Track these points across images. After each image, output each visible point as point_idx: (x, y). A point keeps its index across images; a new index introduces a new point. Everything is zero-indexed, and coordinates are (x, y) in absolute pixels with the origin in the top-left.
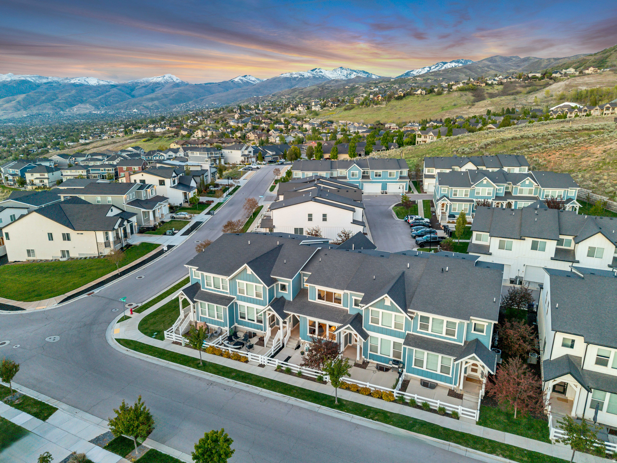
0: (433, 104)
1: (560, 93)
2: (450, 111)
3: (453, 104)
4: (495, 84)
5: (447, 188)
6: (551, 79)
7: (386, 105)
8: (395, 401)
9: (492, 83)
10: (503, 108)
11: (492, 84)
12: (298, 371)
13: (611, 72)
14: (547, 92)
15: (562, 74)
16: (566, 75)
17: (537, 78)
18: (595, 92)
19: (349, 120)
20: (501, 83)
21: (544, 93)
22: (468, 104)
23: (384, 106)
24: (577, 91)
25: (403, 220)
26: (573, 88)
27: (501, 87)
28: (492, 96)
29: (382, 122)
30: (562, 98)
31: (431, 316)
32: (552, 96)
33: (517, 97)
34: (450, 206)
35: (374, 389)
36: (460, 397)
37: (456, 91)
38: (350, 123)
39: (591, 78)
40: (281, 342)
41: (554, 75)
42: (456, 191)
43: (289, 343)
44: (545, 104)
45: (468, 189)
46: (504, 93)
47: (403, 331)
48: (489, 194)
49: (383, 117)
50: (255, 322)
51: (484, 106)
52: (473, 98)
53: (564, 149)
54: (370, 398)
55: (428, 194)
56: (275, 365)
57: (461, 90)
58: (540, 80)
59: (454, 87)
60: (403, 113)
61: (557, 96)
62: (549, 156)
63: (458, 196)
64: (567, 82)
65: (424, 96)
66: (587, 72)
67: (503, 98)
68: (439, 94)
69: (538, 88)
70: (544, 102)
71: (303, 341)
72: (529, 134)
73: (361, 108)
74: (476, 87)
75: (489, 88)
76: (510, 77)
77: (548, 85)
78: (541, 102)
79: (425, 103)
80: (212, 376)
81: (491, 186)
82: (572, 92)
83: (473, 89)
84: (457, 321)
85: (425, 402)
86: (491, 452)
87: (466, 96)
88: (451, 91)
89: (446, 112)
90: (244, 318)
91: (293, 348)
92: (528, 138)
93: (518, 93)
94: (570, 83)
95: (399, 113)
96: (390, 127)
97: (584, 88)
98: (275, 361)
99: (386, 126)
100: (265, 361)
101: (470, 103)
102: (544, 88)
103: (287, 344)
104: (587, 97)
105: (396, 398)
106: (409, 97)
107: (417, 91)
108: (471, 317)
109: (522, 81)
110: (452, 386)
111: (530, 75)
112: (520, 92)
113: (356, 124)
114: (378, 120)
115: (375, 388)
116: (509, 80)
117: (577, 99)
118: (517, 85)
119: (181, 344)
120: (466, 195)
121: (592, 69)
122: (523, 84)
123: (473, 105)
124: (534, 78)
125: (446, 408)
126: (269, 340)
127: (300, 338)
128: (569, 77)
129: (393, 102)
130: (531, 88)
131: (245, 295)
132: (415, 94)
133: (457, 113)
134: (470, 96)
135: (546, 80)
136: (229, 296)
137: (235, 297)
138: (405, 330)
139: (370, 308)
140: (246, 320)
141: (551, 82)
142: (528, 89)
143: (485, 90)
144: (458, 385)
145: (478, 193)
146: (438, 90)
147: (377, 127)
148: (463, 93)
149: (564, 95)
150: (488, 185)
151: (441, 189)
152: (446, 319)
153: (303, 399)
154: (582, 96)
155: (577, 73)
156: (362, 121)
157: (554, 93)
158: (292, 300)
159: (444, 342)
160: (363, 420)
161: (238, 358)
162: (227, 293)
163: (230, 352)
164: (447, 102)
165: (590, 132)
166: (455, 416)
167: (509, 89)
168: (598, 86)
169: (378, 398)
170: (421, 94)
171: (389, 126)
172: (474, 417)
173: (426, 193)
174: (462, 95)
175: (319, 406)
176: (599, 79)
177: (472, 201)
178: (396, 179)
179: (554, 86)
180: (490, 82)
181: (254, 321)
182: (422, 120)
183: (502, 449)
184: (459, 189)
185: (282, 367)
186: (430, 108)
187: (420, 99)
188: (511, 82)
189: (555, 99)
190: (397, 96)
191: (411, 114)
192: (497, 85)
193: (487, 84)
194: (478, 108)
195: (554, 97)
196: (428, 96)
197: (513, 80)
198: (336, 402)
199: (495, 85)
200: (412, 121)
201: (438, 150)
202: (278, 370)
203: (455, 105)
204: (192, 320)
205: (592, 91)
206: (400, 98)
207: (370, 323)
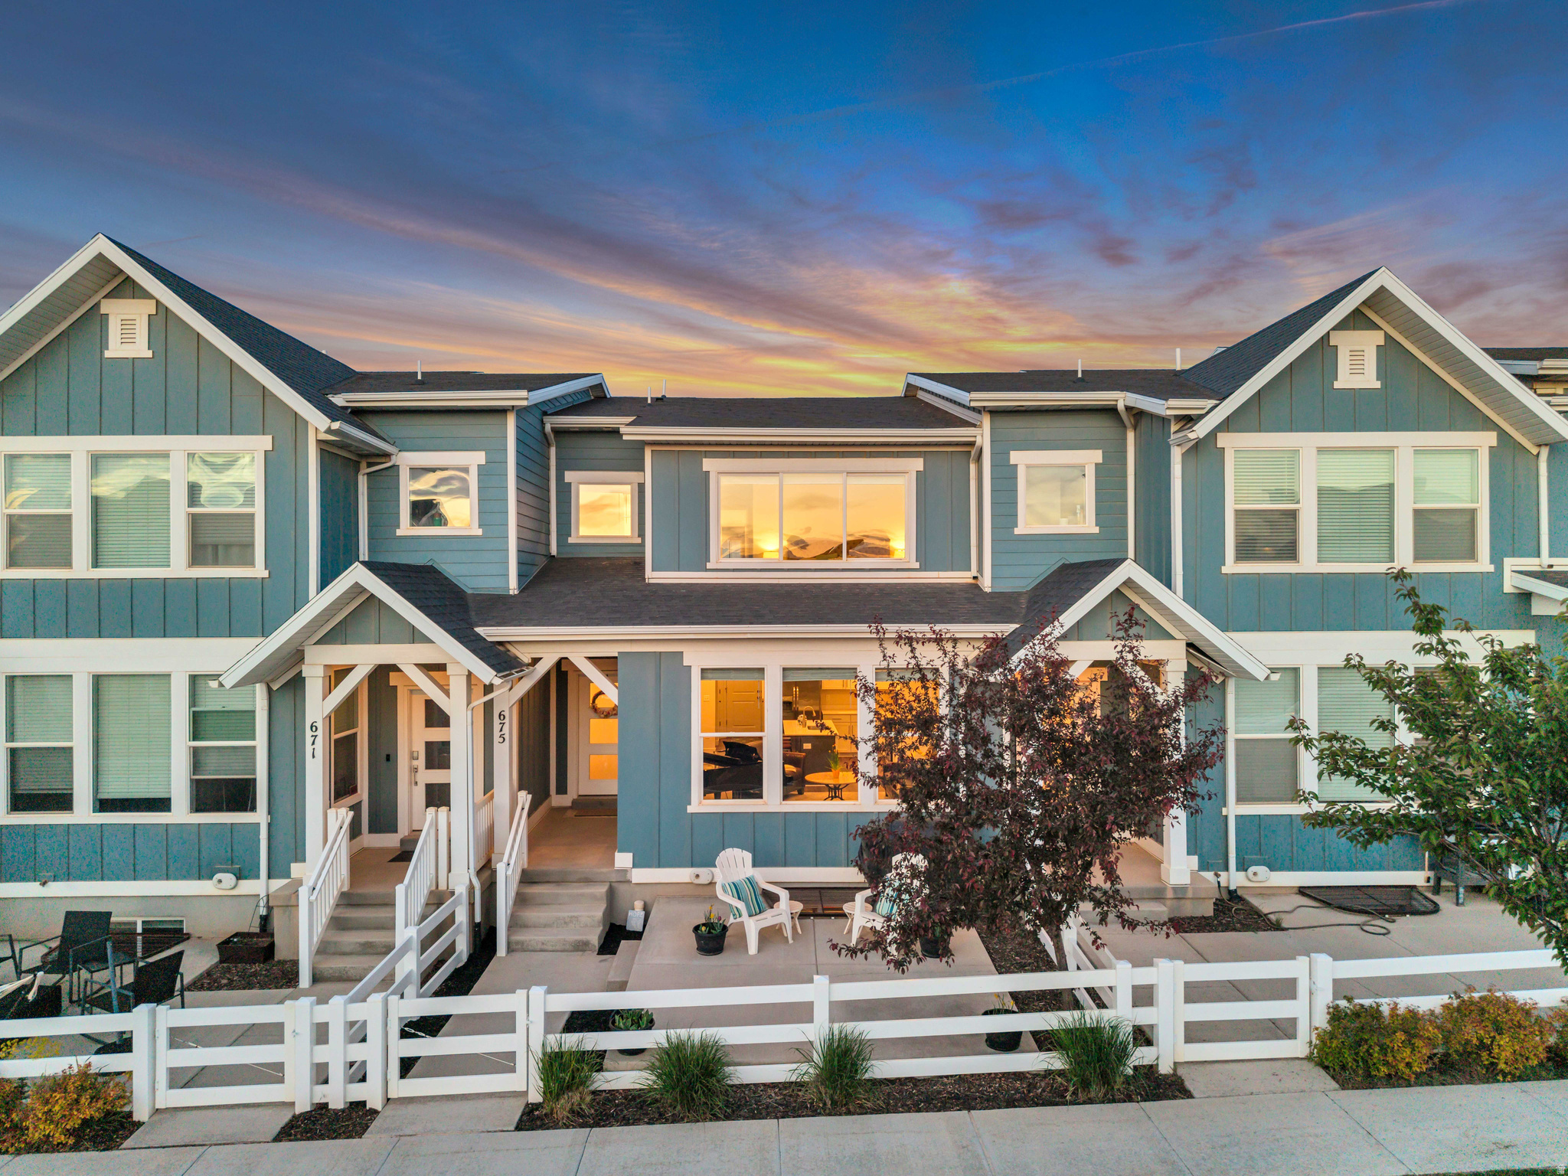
12: (800, 1051)
40: (462, 917)
43: (531, 915)
47: (1483, 564)
50: (181, 813)
56: (504, 1062)
71: (640, 875)
90: (58, 799)
91: (581, 947)
98: (504, 1023)
100: (369, 1053)
103: (514, 924)
126: (337, 923)
127: (623, 859)
131: (81, 568)
138: (1497, 559)
139: (1224, 440)
140: (80, 815)
158: (513, 586)
181: (162, 804)
185: (597, 1060)
202: (562, 1107)
207: (1231, 566)
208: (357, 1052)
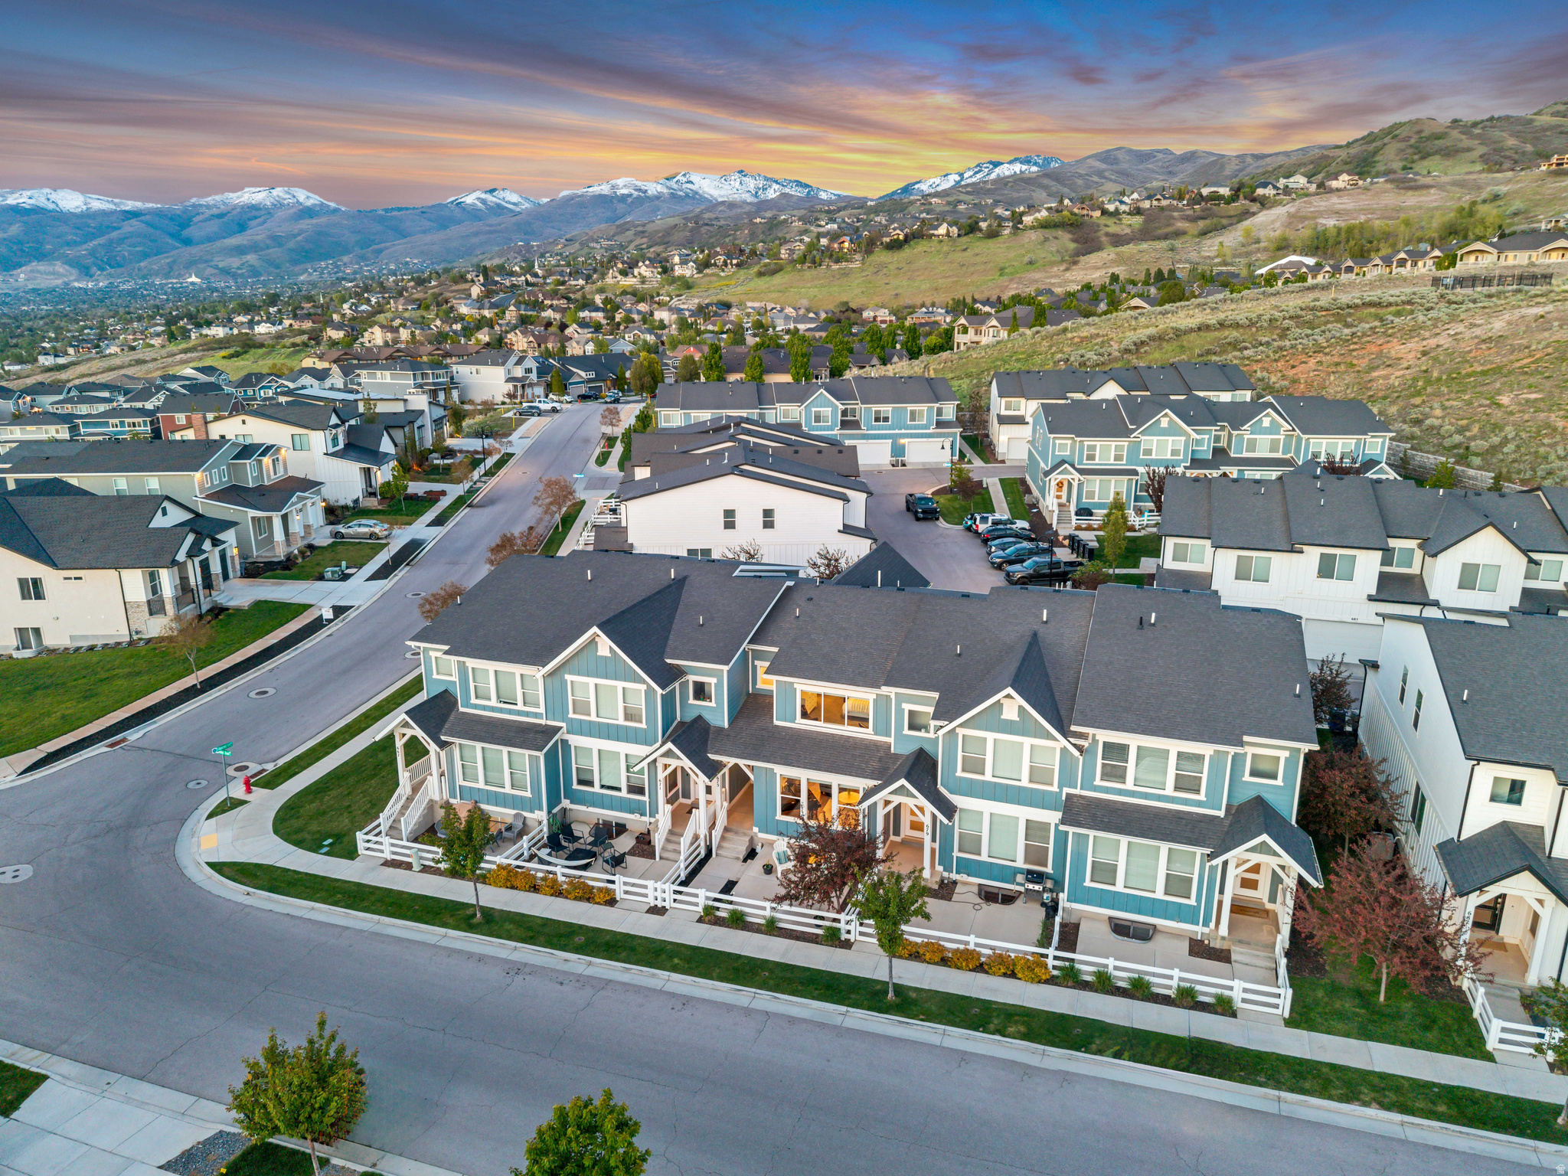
0: (978, 259)
1: (1278, 233)
2: (1021, 278)
3: (1026, 259)
4: (1124, 212)
5: (1069, 442)
6: (1254, 200)
7: (863, 264)
8: (1052, 981)
9: (1117, 209)
10: (1148, 270)
11: (1116, 213)
12: (764, 917)
13: (1389, 186)
14: (1248, 233)
15: (1278, 189)
16: (1287, 191)
17: (1220, 198)
18: (1356, 231)
19: (771, 301)
20: (1138, 211)
21: (1238, 233)
22: (1063, 261)
23: (856, 265)
24: (1315, 229)
25: (961, 527)
26: (1306, 222)
27: (1137, 220)
28: (1118, 240)
29: (853, 305)
30: (1283, 247)
31: (1134, 741)
32: (1258, 241)
33: (1177, 243)
34: (1080, 485)
35: (989, 952)
36: (1222, 956)
37: (1033, 228)
38: (773, 309)
39: (1345, 200)
40: (703, 844)
41: (1260, 191)
42: (1093, 448)
43: (725, 844)
44: (1243, 261)
45: (1124, 443)
46: (1145, 234)
47: (1055, 788)
48: (1174, 452)
49: (856, 292)
50: (624, 793)
51: (1100, 264)
52: (1072, 246)
53: (1327, 350)
54: (981, 976)
55: (1008, 464)
56: (696, 905)
57: (1044, 225)
58: (1228, 203)
59: (1028, 220)
60: (905, 283)
61: (1269, 240)
62: (1293, 367)
63: (1097, 461)
64: (1291, 208)
65: (954, 241)
66: (1334, 184)
67: (1144, 246)
68: (993, 234)
69: (1225, 221)
70: (1240, 256)
71: (762, 835)
72: (1238, 318)
73: (799, 271)
74: (1080, 220)
75: (1110, 221)
76: (1159, 197)
77: (1246, 214)
78: (1235, 256)
79: (958, 257)
80: (516, 948)
81: (1180, 432)
82: (1305, 233)
83: (1071, 225)
84: (1206, 750)
85: (1136, 976)
86: (1346, 1099)
87: (1056, 241)
88: (1019, 228)
89: (1011, 280)
90: (590, 783)
91: (738, 858)
92: (1237, 325)
93: (1179, 234)
94: (1298, 210)
95: (895, 282)
96: (875, 317)
97: (1331, 223)
98: (696, 896)
99: (865, 314)
100: (666, 896)
101: (1067, 258)
102: (1239, 222)
103: (719, 847)
104: (1339, 243)
105: (1055, 973)
106: (917, 243)
107: (936, 228)
108: (1246, 738)
109: (1188, 205)
110: (1199, 930)
111: (1205, 191)
112: (1184, 233)
113: (789, 311)
114: (845, 300)
115: (992, 948)
116: (1155, 203)
117: (1317, 248)
118: (1176, 214)
119: (409, 866)
120: (1118, 458)
121: (1345, 177)
122: (1190, 212)
123: (1075, 263)
124: (1215, 197)
125: (1198, 988)
126: (668, 840)
127: (756, 829)
128: (1294, 196)
129: (880, 256)
130: (1207, 222)
131: (593, 718)
132: (933, 235)
133: (1036, 281)
134: (1065, 241)
135: (1242, 203)
136: (543, 722)
137: (563, 725)
138: (1060, 787)
139: (958, 730)
140: (597, 789)
141: (1255, 207)
142: (1201, 224)
143: (1102, 227)
144: (1212, 925)
145: (1148, 452)
146: (990, 226)
147: (842, 317)
148: (1049, 233)
149: (1285, 239)
150: (1173, 431)
151: (1054, 445)
152: (1174, 746)
153: (793, 993)
154: (1327, 240)
155: (1313, 188)
156: (805, 302)
157: (1262, 235)
158: (726, 725)
159: (1170, 811)
160: (975, 1039)
161: (586, 894)
162: (536, 715)
163: (561, 879)
164: (1012, 255)
165: (1380, 311)
166: (1224, 1007)
167: (1157, 225)
168: (1363, 218)
169: (1005, 975)
170: (948, 234)
171: (872, 314)
172: (1276, 1006)
173: (1003, 462)
174: (1046, 239)
175: (843, 1009)
176: (1365, 200)
177: (1135, 473)
178: (926, 427)
179: (1263, 217)
180: (1111, 208)
181: (618, 789)
182: (954, 299)
183: (1374, 1088)
184: (1098, 443)
185: (718, 909)
186: (972, 269)
187: (945, 248)
188: (1162, 209)
189: (1265, 249)
190: (888, 240)
191: (925, 286)
192: (1129, 214)
193: (1104, 212)
194: (1086, 269)
195: (1262, 245)
196: (964, 239)
197: (1164, 203)
198: (891, 995)
199: (1124, 216)
200: (928, 303)
201: (1018, 360)
202: (707, 919)
203: (1031, 263)
204: (437, 797)
205: (1350, 230)
206: (895, 246)
207: (959, 773)
208: (664, 895)
